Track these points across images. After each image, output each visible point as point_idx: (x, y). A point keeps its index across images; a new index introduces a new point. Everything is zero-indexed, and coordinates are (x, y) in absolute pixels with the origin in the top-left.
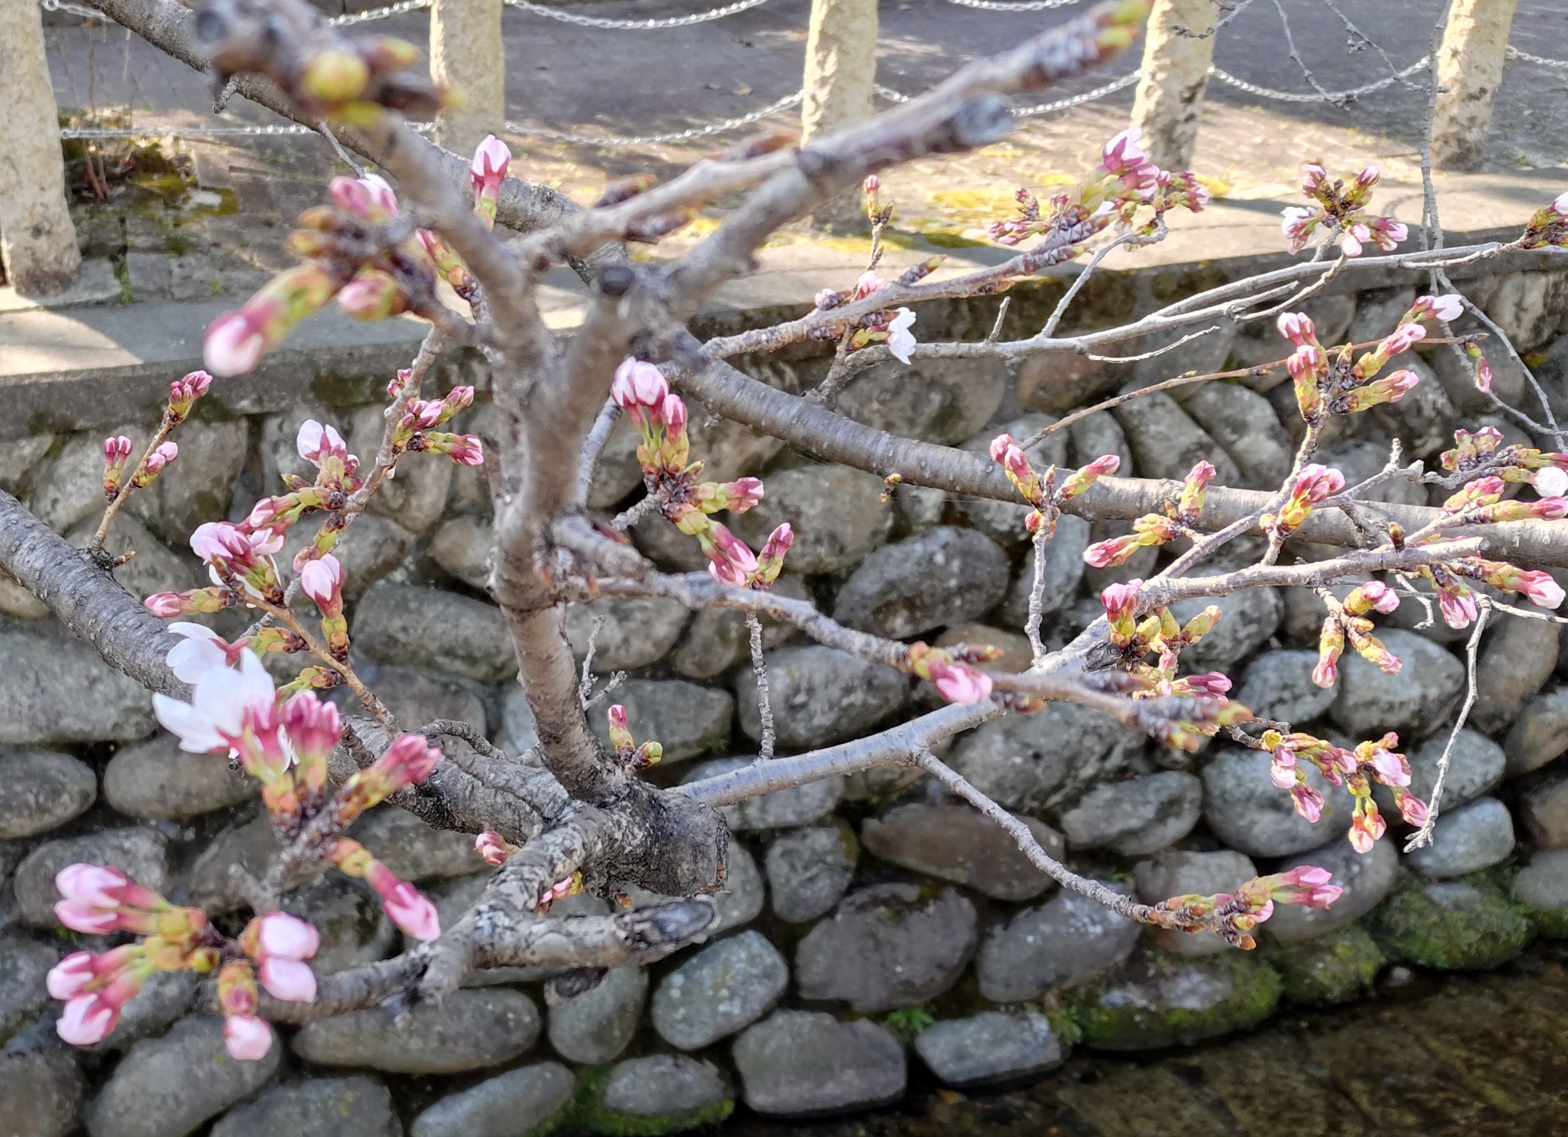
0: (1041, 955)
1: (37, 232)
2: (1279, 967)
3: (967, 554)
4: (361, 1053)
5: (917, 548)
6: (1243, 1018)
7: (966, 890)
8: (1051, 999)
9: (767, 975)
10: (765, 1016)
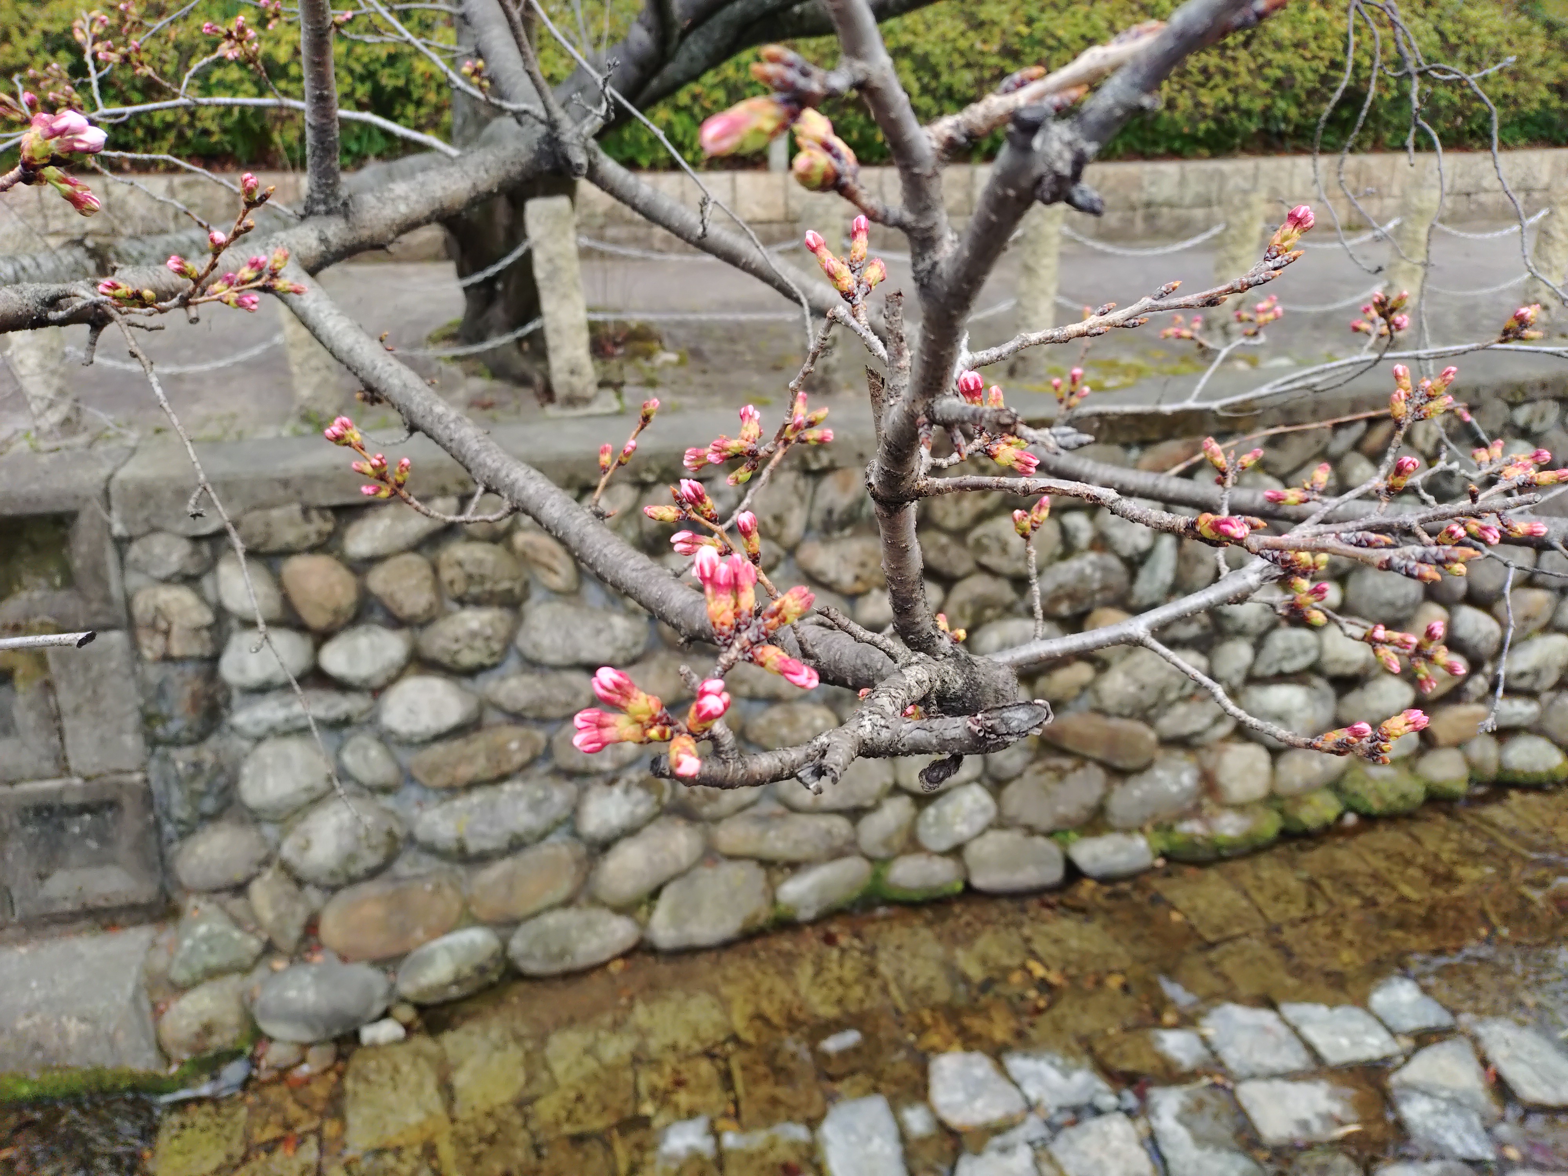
0: (1143, 802)
1: (572, 372)
2: (1281, 812)
3: (1105, 569)
4: (749, 848)
5: (1075, 564)
6: (1260, 841)
7: (1101, 764)
8: (1148, 828)
9: (984, 810)
10: (982, 834)
